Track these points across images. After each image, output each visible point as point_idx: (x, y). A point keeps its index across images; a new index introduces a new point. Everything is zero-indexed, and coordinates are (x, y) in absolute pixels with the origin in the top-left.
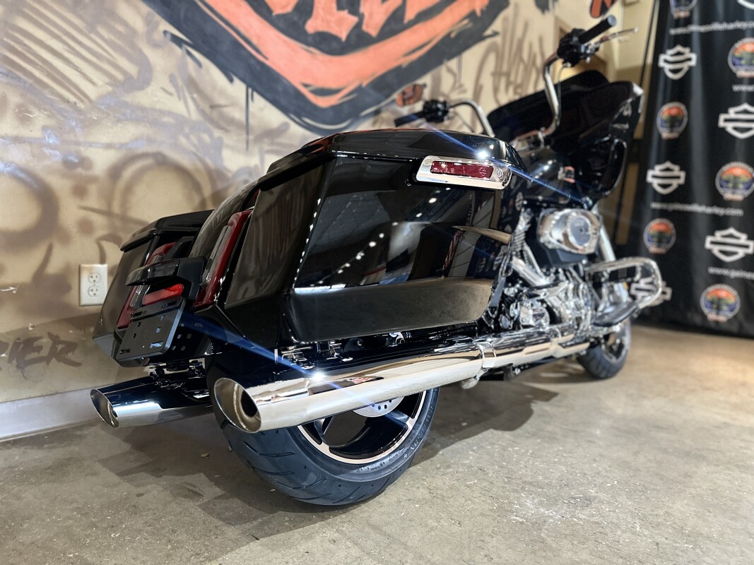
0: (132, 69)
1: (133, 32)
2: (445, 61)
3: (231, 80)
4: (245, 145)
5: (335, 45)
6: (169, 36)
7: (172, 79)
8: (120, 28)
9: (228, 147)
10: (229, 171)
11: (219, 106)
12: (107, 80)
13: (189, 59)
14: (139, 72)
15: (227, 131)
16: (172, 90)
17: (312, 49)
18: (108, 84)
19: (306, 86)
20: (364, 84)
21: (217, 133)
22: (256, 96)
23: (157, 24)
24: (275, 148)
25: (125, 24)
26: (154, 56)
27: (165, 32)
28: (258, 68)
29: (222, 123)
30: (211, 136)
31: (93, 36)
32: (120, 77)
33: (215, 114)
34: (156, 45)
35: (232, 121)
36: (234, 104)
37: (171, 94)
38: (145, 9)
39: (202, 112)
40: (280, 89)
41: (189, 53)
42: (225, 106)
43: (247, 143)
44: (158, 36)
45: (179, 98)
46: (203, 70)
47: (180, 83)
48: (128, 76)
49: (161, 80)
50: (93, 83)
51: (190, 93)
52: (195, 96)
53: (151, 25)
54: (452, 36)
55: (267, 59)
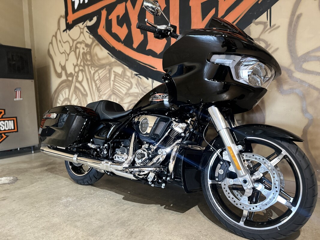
0: (129, 85)
3: (148, 79)
7: (136, 85)
11: (146, 87)
13: (139, 78)
14: (131, 86)
16: (136, 87)
18: (126, 90)
22: (155, 81)
23: (133, 73)
25: (128, 76)
26: (133, 81)
31: (123, 81)
32: (127, 88)
33: (145, 90)
34: (132, 78)
36: (149, 86)
38: (130, 70)
39: (142, 90)
41: (139, 77)
42: (147, 87)
44: (133, 75)
45: (138, 89)
46: (142, 80)
47: (138, 85)
48: (129, 87)
49: (134, 86)
50: (124, 91)
51: (139, 86)
52: (141, 87)
53: (132, 74)
54: (259, 2)
55: (157, 69)
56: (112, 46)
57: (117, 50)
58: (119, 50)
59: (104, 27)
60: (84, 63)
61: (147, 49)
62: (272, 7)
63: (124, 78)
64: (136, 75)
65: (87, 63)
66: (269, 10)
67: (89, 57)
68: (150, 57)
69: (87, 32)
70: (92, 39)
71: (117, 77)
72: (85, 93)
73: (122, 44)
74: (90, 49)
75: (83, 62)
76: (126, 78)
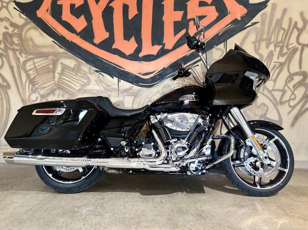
0: (86, 81)
1: (86, 72)
2: (215, 47)
3: (113, 78)
4: (118, 95)
5: (151, 58)
6: (95, 71)
7: (96, 81)
8: (83, 72)
9: (112, 96)
10: (113, 103)
12: (80, 85)
13: (100, 75)
14: (88, 82)
15: (112, 92)
16: (96, 84)
17: (142, 62)
18: (80, 86)
19: (139, 74)
20: (166, 67)
21: (109, 93)
22: (121, 80)
23: (92, 69)
24: (128, 94)
25: (84, 71)
26: (91, 77)
27: (94, 70)
28: (122, 72)
29: (110, 90)
30: (107, 94)
31: (77, 76)
32: (83, 83)
33: (108, 88)
34: (91, 74)
35: (114, 89)
36: (114, 84)
37: (95, 85)
38: (88, 66)
39: (105, 88)
40: (129, 77)
41: (100, 74)
42: (111, 85)
43: (119, 94)
44: (92, 71)
45: (98, 86)
46: (104, 77)
47: (98, 82)
48: (85, 83)
49: (93, 82)
50: (77, 86)
51: (101, 84)
52: (102, 84)
53: (90, 69)
54: (219, 35)
55: (125, 69)
56: (60, 35)
57: (69, 40)
58: (71, 41)
59: (47, 11)
60: (6, 46)
61: (113, 48)
62: (228, 41)
63: (77, 72)
64: (97, 71)
65: (12, 47)
66: (225, 42)
67: (18, 40)
68: (117, 57)
69: (14, 8)
70: (25, 20)
71: (66, 70)
72: (5, 84)
73: (77, 35)
74: (21, 32)
75: (5, 44)
76: (81, 73)
